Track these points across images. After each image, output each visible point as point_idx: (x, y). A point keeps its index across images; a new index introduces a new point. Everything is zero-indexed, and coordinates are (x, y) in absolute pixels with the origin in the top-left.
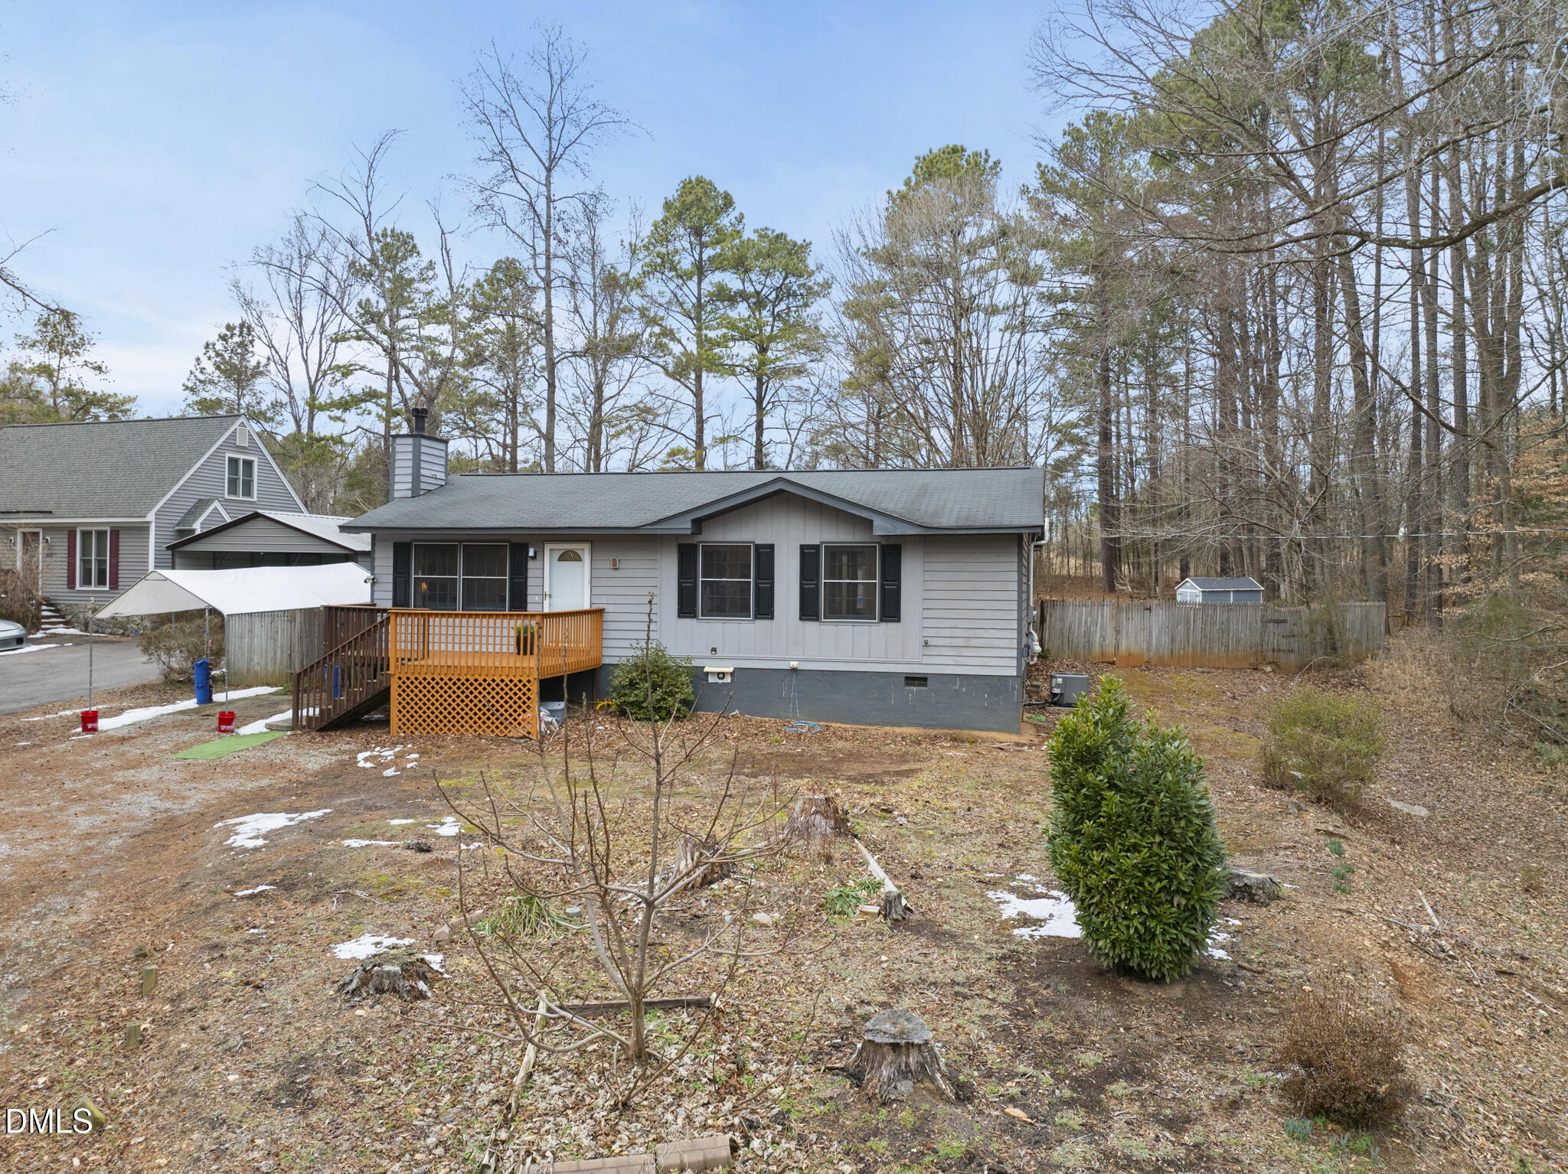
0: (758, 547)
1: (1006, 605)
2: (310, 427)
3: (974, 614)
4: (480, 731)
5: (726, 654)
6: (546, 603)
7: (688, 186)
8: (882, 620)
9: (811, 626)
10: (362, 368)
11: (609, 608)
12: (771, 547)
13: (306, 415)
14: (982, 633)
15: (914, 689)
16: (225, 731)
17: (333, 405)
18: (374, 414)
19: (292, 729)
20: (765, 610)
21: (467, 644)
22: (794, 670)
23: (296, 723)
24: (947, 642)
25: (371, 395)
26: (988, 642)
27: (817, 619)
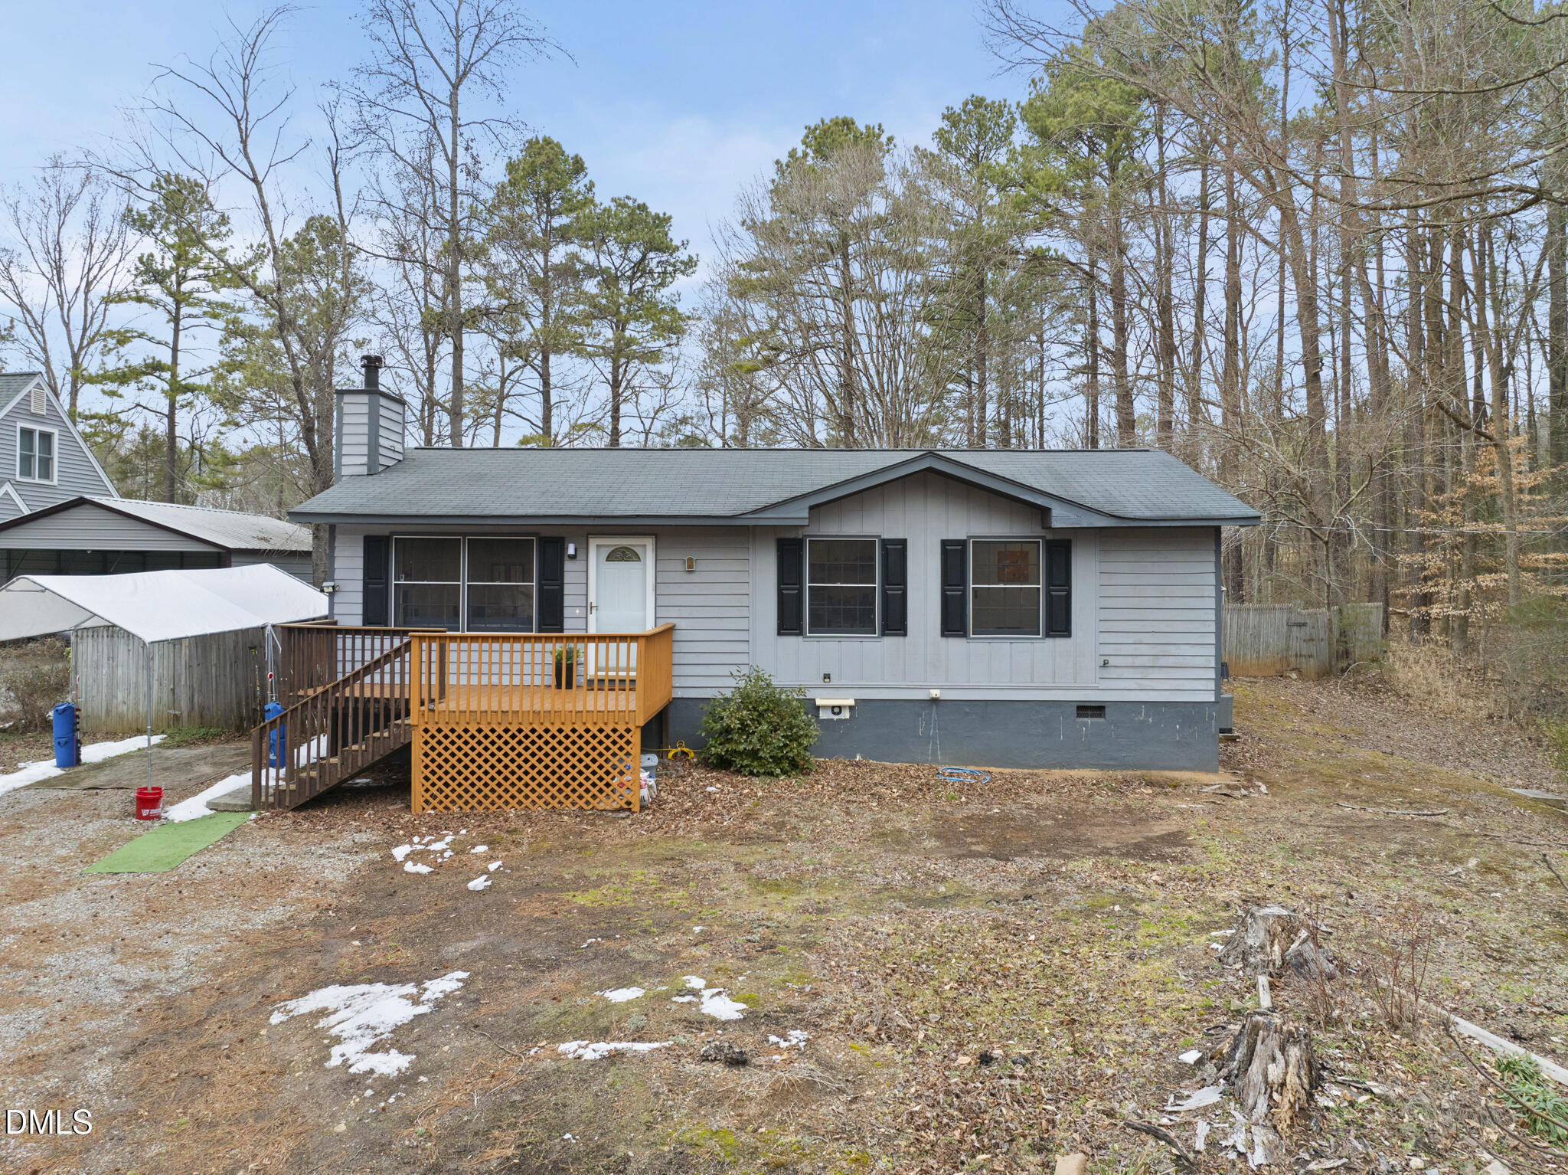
0: (885, 543)
1: (1201, 615)
2: (73, 404)
3: (1162, 626)
4: (554, 803)
5: (843, 682)
6: (592, 618)
7: (534, 147)
8: (1048, 635)
9: (956, 644)
10: (141, 335)
11: (681, 624)
12: (903, 543)
13: (68, 387)
14: (1172, 650)
15: (1089, 720)
16: (149, 818)
17: (104, 377)
18: (159, 389)
19: (252, 809)
20: (896, 623)
21: (469, 674)
22: (935, 701)
23: (257, 799)
24: (1129, 661)
25: (155, 367)
26: (1180, 661)
27: (965, 635)
